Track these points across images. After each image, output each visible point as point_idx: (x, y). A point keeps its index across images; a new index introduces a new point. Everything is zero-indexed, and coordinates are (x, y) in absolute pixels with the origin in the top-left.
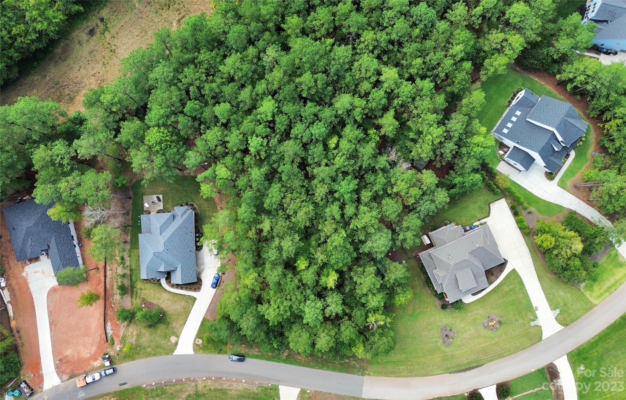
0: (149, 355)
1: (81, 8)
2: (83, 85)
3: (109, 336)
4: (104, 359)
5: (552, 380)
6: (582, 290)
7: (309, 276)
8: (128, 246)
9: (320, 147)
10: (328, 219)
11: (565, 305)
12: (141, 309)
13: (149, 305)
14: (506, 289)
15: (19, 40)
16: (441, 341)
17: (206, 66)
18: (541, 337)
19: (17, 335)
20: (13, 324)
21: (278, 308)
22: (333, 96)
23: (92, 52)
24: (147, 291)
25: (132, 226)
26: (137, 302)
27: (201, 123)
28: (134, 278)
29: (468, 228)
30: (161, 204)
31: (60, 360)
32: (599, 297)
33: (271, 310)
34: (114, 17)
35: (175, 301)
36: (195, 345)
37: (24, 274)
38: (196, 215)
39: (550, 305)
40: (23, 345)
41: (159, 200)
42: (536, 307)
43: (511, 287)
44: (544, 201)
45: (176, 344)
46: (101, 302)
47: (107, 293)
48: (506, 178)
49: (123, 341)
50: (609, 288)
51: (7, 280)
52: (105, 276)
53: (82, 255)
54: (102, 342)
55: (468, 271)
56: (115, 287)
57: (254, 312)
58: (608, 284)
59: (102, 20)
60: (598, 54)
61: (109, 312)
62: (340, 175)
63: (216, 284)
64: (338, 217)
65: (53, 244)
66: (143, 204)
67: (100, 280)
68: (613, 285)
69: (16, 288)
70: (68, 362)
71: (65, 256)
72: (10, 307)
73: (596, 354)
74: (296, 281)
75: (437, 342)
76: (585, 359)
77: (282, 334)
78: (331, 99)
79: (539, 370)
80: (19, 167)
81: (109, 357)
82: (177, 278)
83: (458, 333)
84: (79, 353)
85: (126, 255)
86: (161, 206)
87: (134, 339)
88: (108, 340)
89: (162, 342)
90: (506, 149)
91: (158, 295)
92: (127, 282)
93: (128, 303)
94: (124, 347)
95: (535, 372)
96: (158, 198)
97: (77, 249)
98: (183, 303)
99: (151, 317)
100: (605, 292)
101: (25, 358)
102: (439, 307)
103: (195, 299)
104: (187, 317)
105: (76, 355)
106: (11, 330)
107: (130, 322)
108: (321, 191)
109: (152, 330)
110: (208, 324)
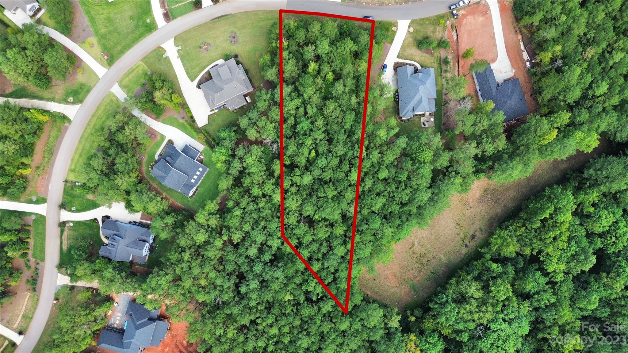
0: (427, 19)
1: (480, 250)
2: (478, 201)
3: (455, 31)
4: (457, 15)
5: (167, 12)
6: (149, 70)
7: (326, 68)
8: (444, 91)
9: (320, 150)
10: (314, 105)
11: (160, 60)
12: (434, 48)
13: (429, 52)
14: (197, 69)
15: (520, 225)
16: (237, 34)
17: (395, 202)
18: (175, 39)
19: (517, 29)
20: (520, 37)
21: (345, 48)
22: (313, 184)
23: (473, 224)
24: (430, 61)
25: (441, 105)
26: (436, 54)
27: (397, 166)
28: (439, 70)
29: (222, 107)
30: (422, 121)
31: (487, 13)
32: (139, 66)
33: (350, 46)
34: (458, 248)
35: (411, 55)
36: (397, 26)
37: (514, 71)
38: (398, 114)
39: (169, 60)
40: (513, 23)
41: (424, 124)
42: (178, 58)
43: (194, 71)
44: (174, 126)
45: (409, 27)
46: (461, 53)
47: (457, 60)
48: (198, 140)
49: (445, 28)
50: (132, 72)
51: (525, 66)
52: (459, 71)
53: (475, 85)
54: (459, 27)
55: (223, 78)
56: (452, 64)
57: (360, 45)
58: (133, 74)
59: (466, 246)
60: (141, 222)
61: (455, 47)
62: (308, 133)
63: (385, 67)
64: (309, 107)
65: (494, 90)
66: (435, 120)
67: (462, 68)
68: (130, 73)
69: (519, 61)
70: (482, 13)
71: (486, 82)
72: (523, 48)
73: (140, 30)
74: (334, 65)
75: (240, 34)
76: (147, 26)
77: (340, 34)
78: (314, 183)
79: (175, 18)
80: (515, 136)
81: (454, 17)
82: (410, 69)
83: (227, 40)
84: (474, 19)
85: (445, 86)
86: (423, 119)
87: (437, 29)
88: (455, 28)
89: (419, 28)
90: (199, 159)
91: (423, 59)
92: (444, 67)
93: (442, 53)
94: (444, 24)
95: (178, 17)
96: (424, 125)
97: (478, 88)
98: (406, 54)
99: (427, 43)
100: (135, 69)
101: (510, 15)
102: (239, 56)
103: (398, 57)
104: (403, 45)
105: (476, 17)
106: (521, 32)
107: (440, 41)
108: (320, 122)
109: (426, 36)
110: (388, 40)
